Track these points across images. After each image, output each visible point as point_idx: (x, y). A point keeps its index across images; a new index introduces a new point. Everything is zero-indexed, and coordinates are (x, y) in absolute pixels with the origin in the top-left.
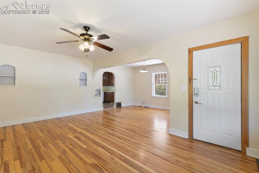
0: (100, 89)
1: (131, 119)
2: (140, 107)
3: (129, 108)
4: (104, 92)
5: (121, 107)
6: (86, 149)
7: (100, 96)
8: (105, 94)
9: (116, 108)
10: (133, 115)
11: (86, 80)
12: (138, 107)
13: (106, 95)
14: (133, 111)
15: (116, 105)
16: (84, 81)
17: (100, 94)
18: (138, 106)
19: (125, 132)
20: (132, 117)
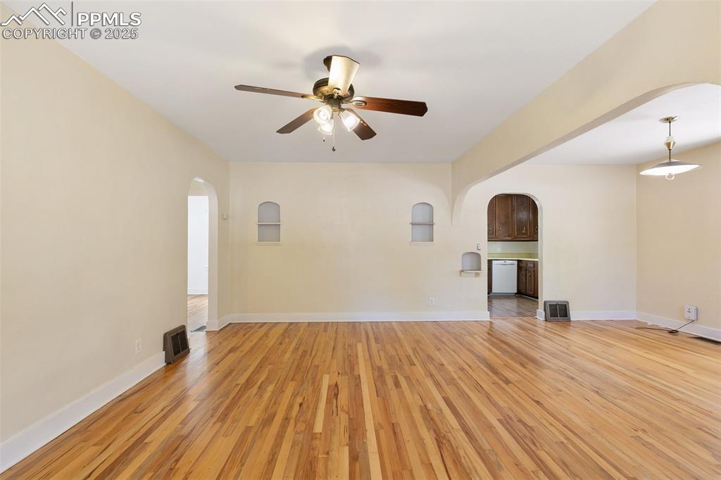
0: (478, 252)
1: (568, 381)
2: (673, 332)
3: (600, 330)
4: (519, 261)
5: (569, 320)
6: (313, 437)
7: (477, 275)
8: (519, 268)
9: (546, 320)
10: (595, 362)
11: (431, 225)
12: (656, 332)
13: (523, 272)
14: (610, 346)
15: (545, 310)
16: (425, 226)
17: (480, 269)
18: (662, 326)
19: (491, 427)
20: (584, 371)
